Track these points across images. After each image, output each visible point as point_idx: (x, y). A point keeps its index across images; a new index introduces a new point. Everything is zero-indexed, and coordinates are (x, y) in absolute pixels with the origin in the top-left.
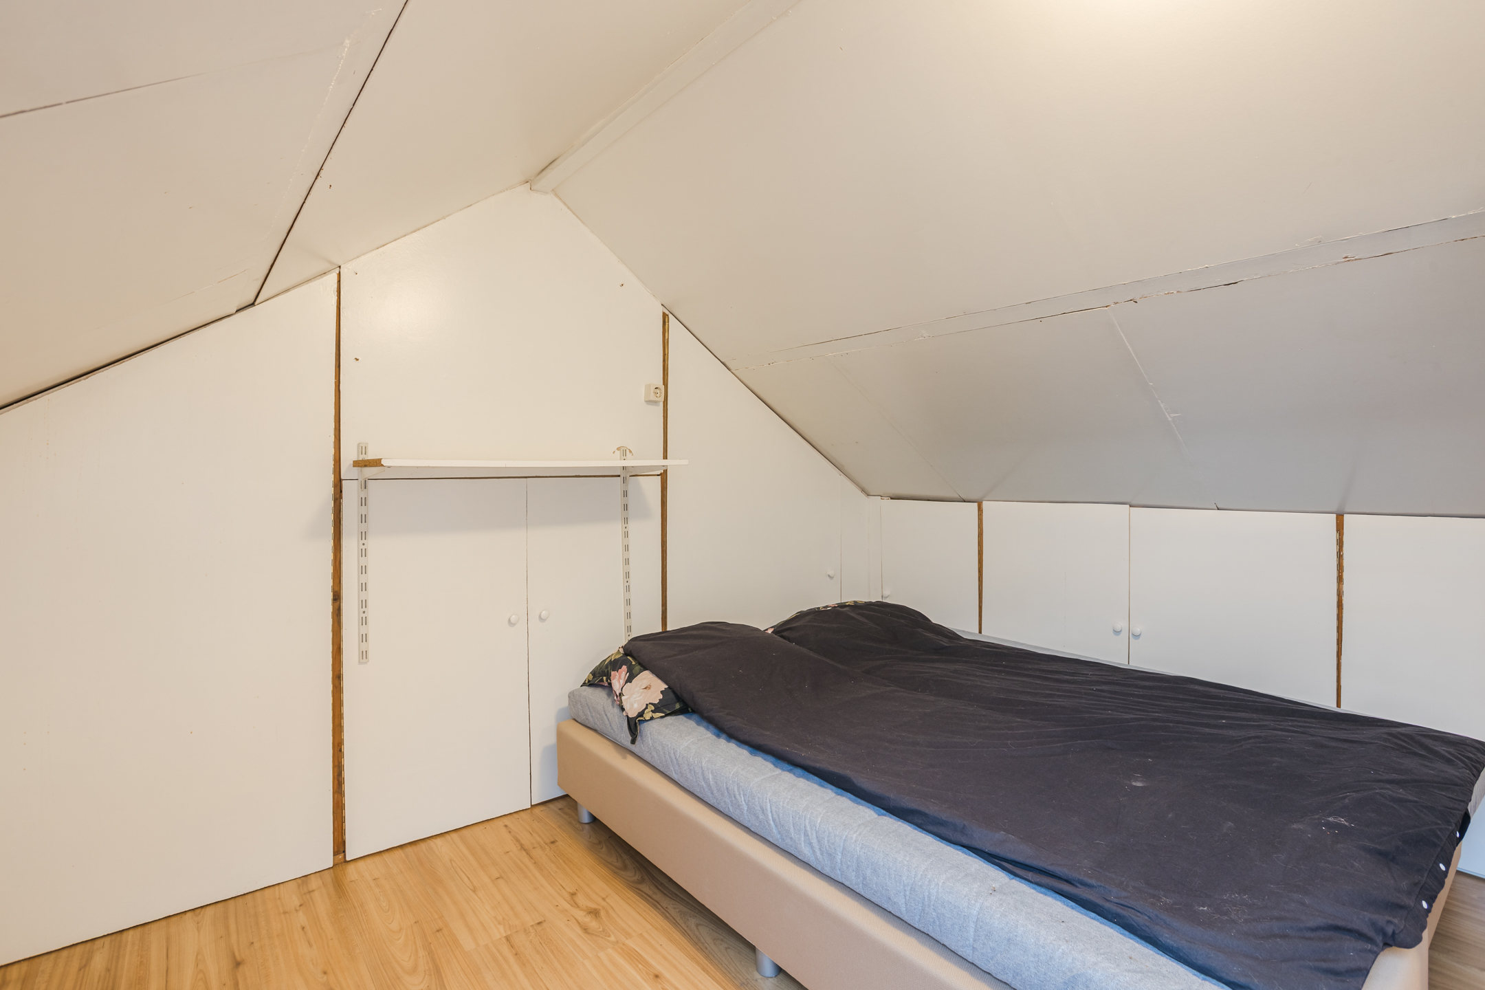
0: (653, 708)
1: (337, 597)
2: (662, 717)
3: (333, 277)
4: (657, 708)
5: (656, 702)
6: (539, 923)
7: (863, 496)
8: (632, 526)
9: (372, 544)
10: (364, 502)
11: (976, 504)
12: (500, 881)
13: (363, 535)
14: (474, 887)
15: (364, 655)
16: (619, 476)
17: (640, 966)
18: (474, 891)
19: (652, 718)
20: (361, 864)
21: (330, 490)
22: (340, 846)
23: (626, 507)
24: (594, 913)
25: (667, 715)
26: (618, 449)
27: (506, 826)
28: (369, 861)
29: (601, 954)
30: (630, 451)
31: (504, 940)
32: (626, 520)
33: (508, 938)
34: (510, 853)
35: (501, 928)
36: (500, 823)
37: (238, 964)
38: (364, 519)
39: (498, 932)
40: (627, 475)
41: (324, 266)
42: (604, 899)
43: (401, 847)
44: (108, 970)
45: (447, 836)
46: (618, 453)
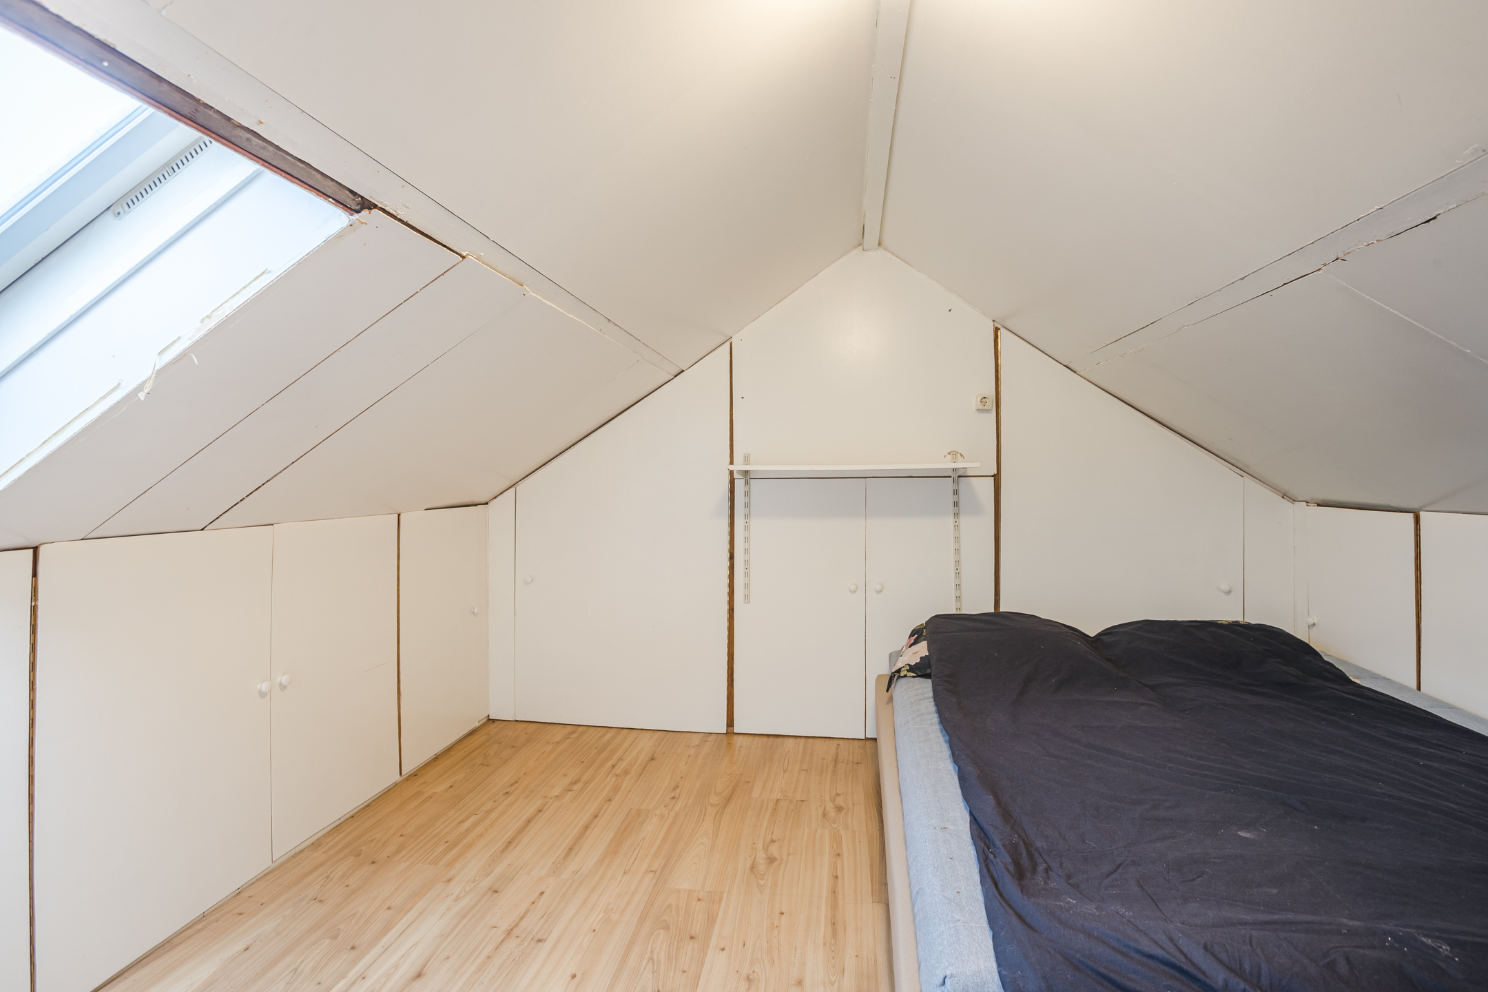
0: (908, 668)
1: (732, 557)
2: (914, 677)
3: (728, 344)
4: (912, 668)
5: (913, 664)
6: (802, 801)
7: (1285, 502)
8: (963, 520)
9: (754, 522)
10: (747, 494)
11: (1412, 514)
12: (804, 773)
13: (747, 516)
14: (787, 769)
15: (747, 597)
16: (950, 477)
17: (835, 846)
18: (784, 771)
19: (905, 676)
20: (741, 737)
21: (727, 486)
22: (730, 723)
23: (956, 504)
24: (839, 809)
25: (918, 676)
26: (949, 453)
27: (838, 745)
28: (746, 737)
29: (819, 831)
30: (962, 455)
31: (775, 801)
32: (956, 515)
33: (778, 800)
34: (825, 761)
35: (780, 794)
36: (836, 742)
37: (652, 759)
38: (747, 505)
39: (776, 795)
40: (959, 476)
41: (723, 339)
42: (853, 804)
43: (768, 735)
44: (608, 741)
45: (798, 740)
46: (949, 457)
